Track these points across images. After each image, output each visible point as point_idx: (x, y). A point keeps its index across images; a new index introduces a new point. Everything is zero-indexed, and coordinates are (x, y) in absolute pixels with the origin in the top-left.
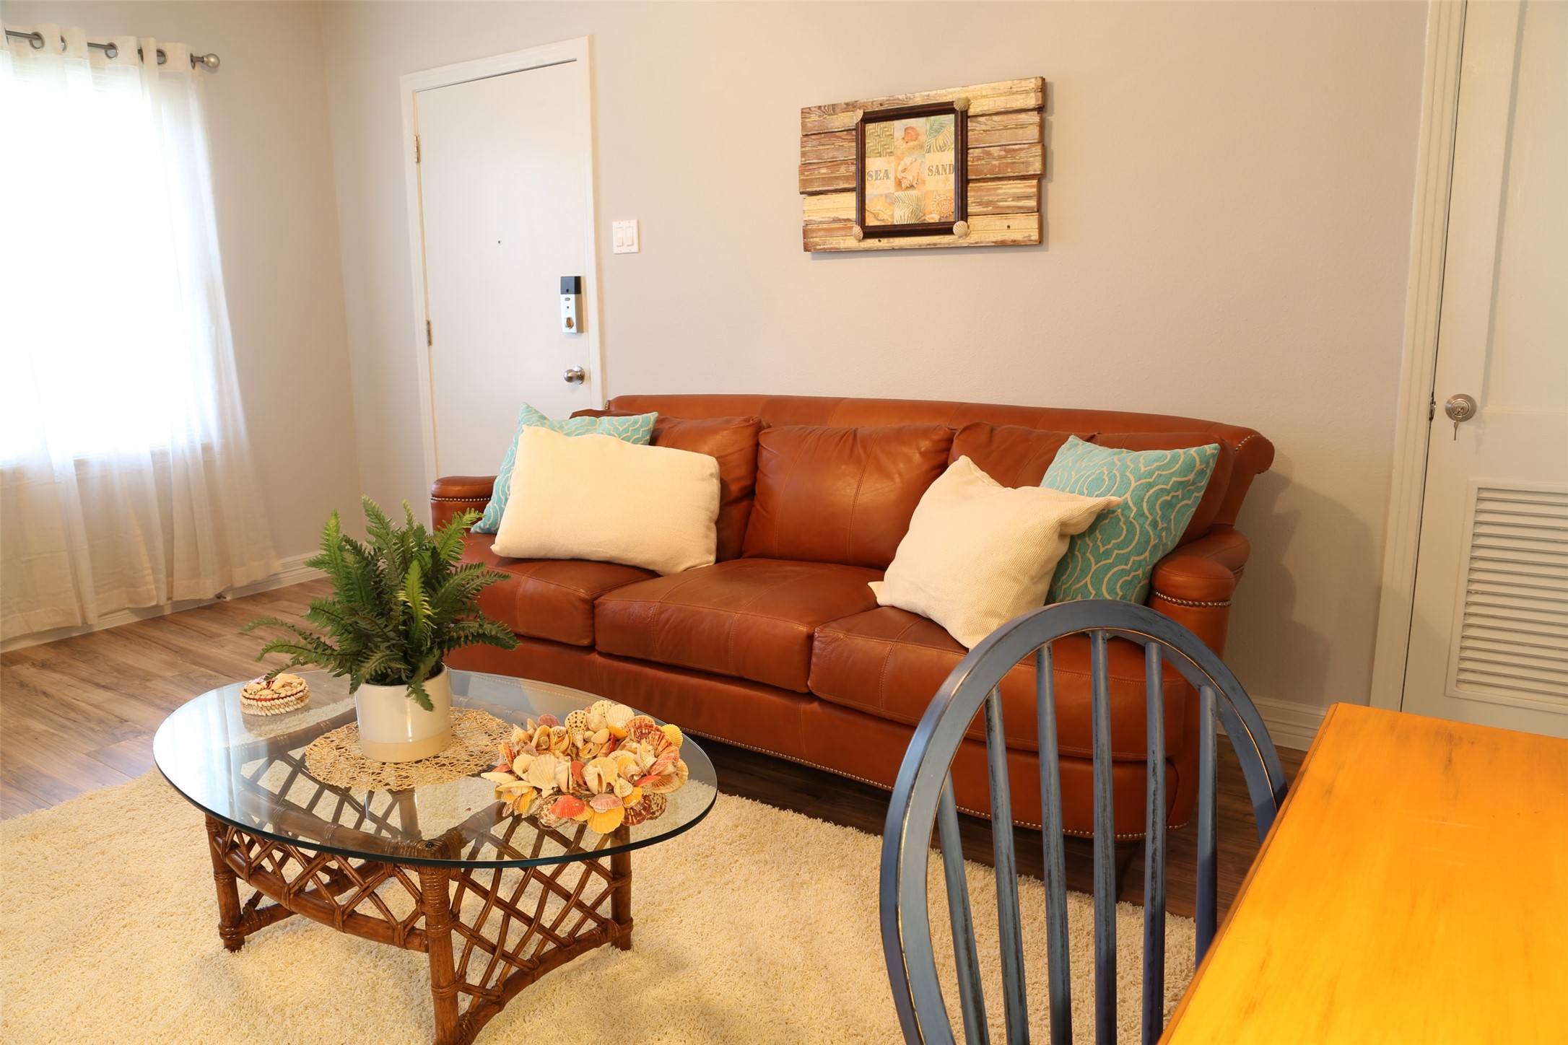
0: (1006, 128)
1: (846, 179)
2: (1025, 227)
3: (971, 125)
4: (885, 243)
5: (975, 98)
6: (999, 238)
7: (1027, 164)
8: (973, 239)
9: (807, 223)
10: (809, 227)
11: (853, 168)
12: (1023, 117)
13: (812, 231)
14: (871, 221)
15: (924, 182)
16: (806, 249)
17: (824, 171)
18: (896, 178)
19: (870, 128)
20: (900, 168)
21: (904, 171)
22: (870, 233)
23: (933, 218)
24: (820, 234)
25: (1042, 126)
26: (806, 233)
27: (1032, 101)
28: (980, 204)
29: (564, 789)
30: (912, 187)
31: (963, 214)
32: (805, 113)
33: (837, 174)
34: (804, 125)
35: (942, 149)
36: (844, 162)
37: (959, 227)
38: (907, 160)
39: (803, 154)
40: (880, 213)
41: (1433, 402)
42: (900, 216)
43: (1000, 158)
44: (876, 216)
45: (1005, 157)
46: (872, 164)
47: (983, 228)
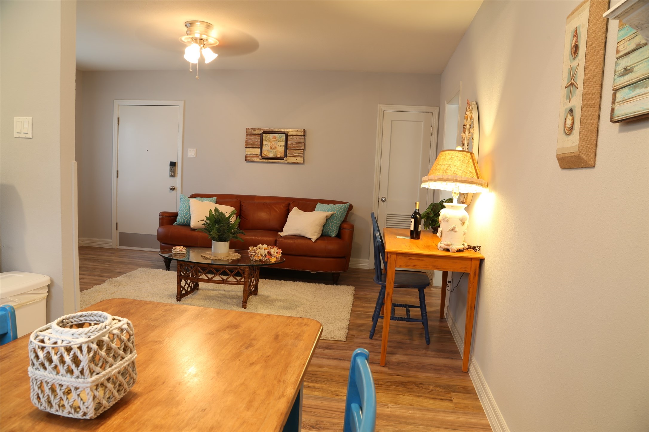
0: (296, 139)
1: (258, 145)
2: (300, 160)
3: (288, 137)
4: (267, 161)
5: (289, 131)
6: (294, 162)
7: (301, 147)
8: (288, 161)
9: (246, 154)
10: (247, 155)
11: (259, 143)
12: (300, 137)
13: (248, 156)
14: (263, 155)
15: (277, 148)
16: (246, 160)
17: (252, 143)
18: (270, 146)
19: (264, 135)
20: (271, 144)
21: (272, 145)
22: (263, 158)
23: (279, 156)
24: (250, 157)
25: (304, 139)
26: (246, 157)
27: (302, 134)
28: (290, 154)
29: (267, 254)
30: (274, 149)
31: (286, 156)
32: (247, 129)
33: (255, 144)
34: (247, 132)
35: (281, 141)
36: (257, 141)
37: (285, 159)
38: (273, 143)
39: (246, 138)
40: (266, 153)
41: (379, 198)
42: (271, 155)
43: (295, 145)
44: (265, 155)
45: (296, 145)
46: (264, 143)
47: (290, 159)
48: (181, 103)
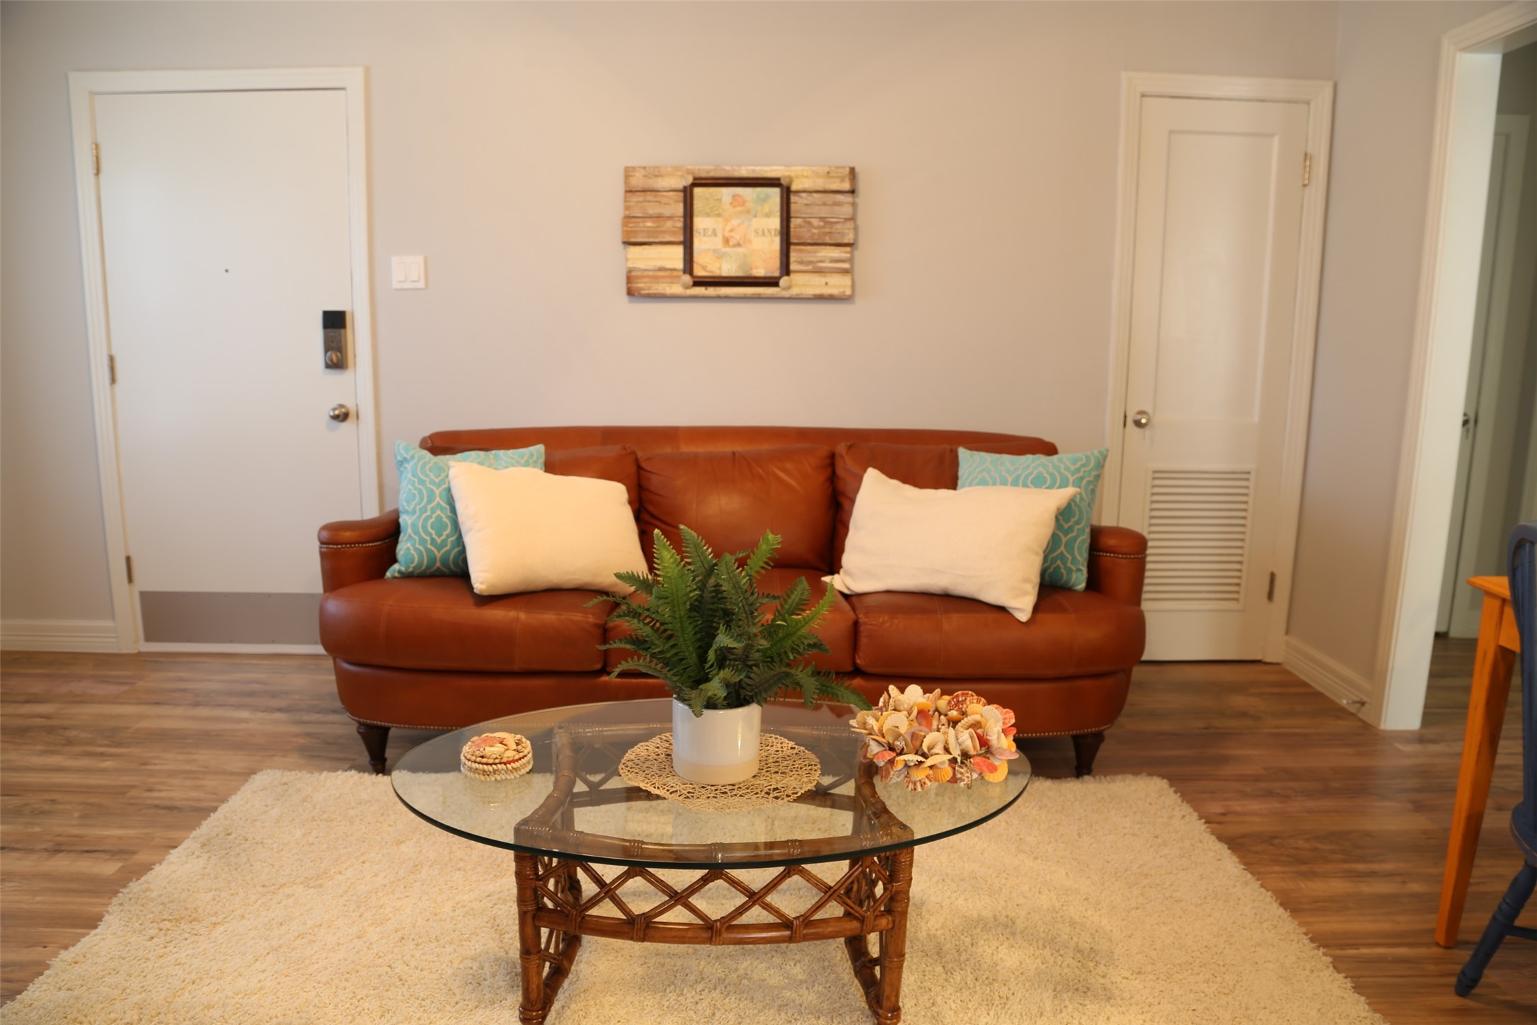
0: (824, 204)
1: (674, 233)
2: (838, 285)
3: (793, 198)
4: (711, 291)
5: (797, 177)
6: (818, 291)
7: (843, 234)
8: (794, 291)
9: (630, 271)
10: (633, 274)
11: (680, 224)
12: (840, 197)
13: (637, 277)
14: (699, 272)
15: (750, 241)
16: (630, 293)
17: (649, 224)
18: (724, 236)
19: (698, 191)
20: (728, 228)
21: (731, 230)
22: (699, 282)
23: (760, 272)
24: (646, 280)
25: (854, 205)
26: (629, 279)
27: (846, 186)
28: (801, 263)
30: (739, 245)
31: (786, 269)
32: (628, 172)
33: (664, 229)
34: (626, 183)
35: (768, 215)
36: (670, 218)
37: (784, 281)
38: (735, 222)
39: (627, 208)
40: (706, 264)
41: (1125, 417)
42: (728, 269)
43: (819, 227)
44: (704, 268)
45: (824, 227)
46: (700, 223)
47: (800, 283)
48: (353, 78)
